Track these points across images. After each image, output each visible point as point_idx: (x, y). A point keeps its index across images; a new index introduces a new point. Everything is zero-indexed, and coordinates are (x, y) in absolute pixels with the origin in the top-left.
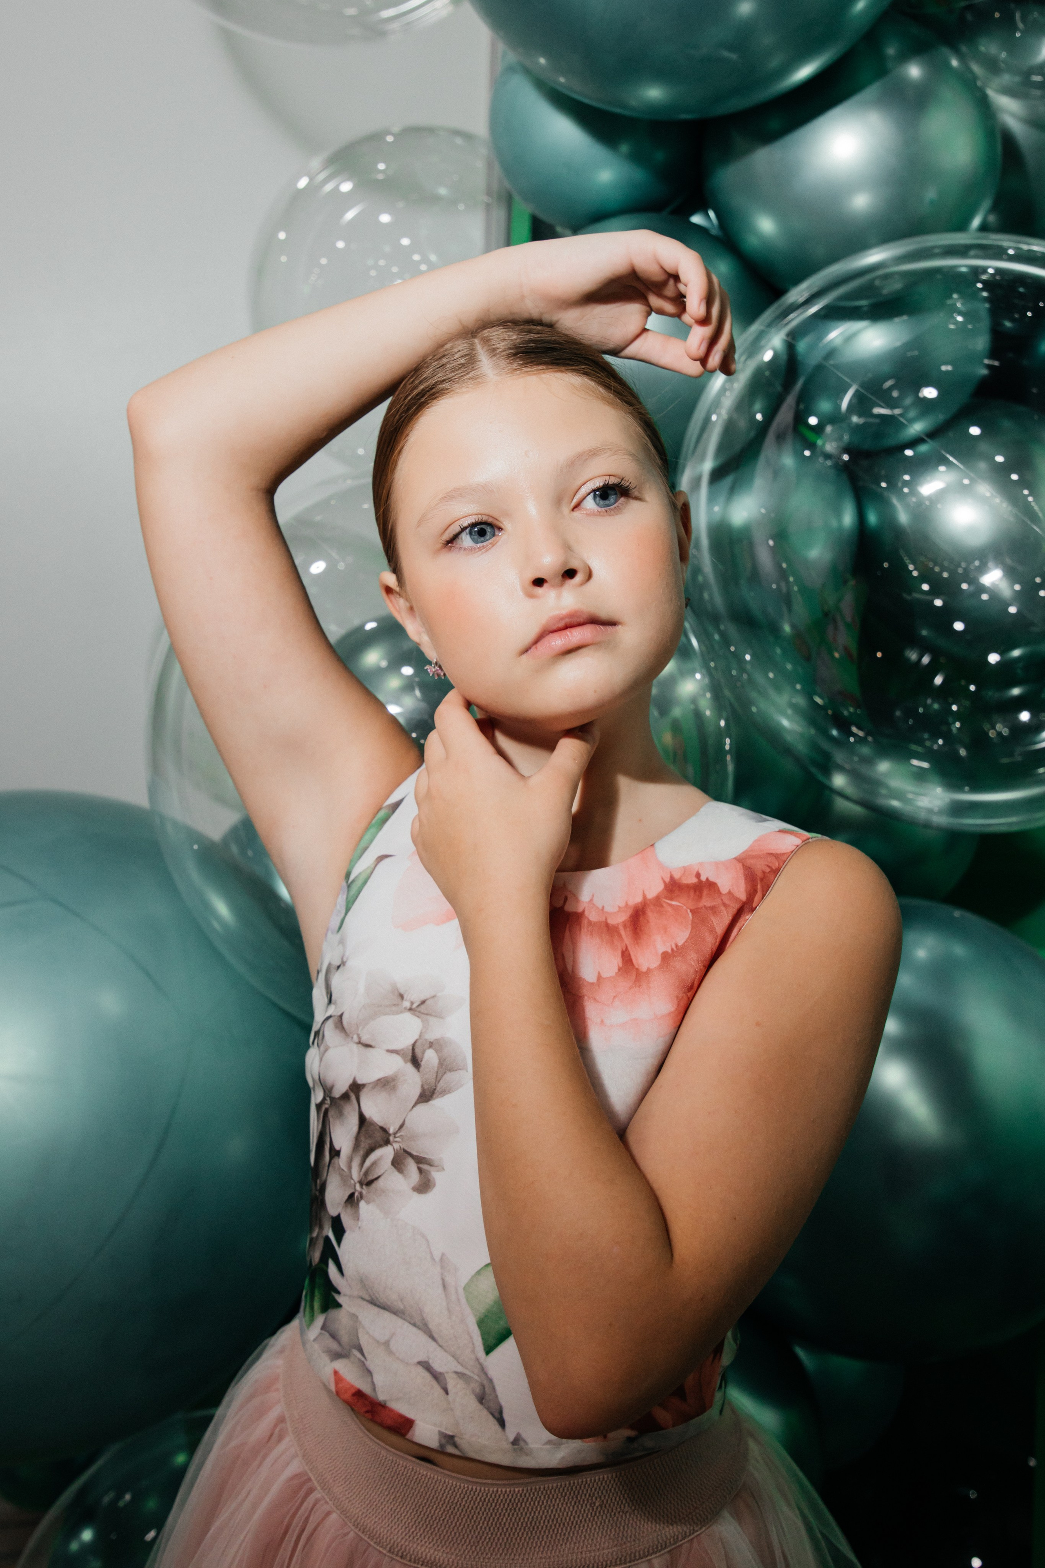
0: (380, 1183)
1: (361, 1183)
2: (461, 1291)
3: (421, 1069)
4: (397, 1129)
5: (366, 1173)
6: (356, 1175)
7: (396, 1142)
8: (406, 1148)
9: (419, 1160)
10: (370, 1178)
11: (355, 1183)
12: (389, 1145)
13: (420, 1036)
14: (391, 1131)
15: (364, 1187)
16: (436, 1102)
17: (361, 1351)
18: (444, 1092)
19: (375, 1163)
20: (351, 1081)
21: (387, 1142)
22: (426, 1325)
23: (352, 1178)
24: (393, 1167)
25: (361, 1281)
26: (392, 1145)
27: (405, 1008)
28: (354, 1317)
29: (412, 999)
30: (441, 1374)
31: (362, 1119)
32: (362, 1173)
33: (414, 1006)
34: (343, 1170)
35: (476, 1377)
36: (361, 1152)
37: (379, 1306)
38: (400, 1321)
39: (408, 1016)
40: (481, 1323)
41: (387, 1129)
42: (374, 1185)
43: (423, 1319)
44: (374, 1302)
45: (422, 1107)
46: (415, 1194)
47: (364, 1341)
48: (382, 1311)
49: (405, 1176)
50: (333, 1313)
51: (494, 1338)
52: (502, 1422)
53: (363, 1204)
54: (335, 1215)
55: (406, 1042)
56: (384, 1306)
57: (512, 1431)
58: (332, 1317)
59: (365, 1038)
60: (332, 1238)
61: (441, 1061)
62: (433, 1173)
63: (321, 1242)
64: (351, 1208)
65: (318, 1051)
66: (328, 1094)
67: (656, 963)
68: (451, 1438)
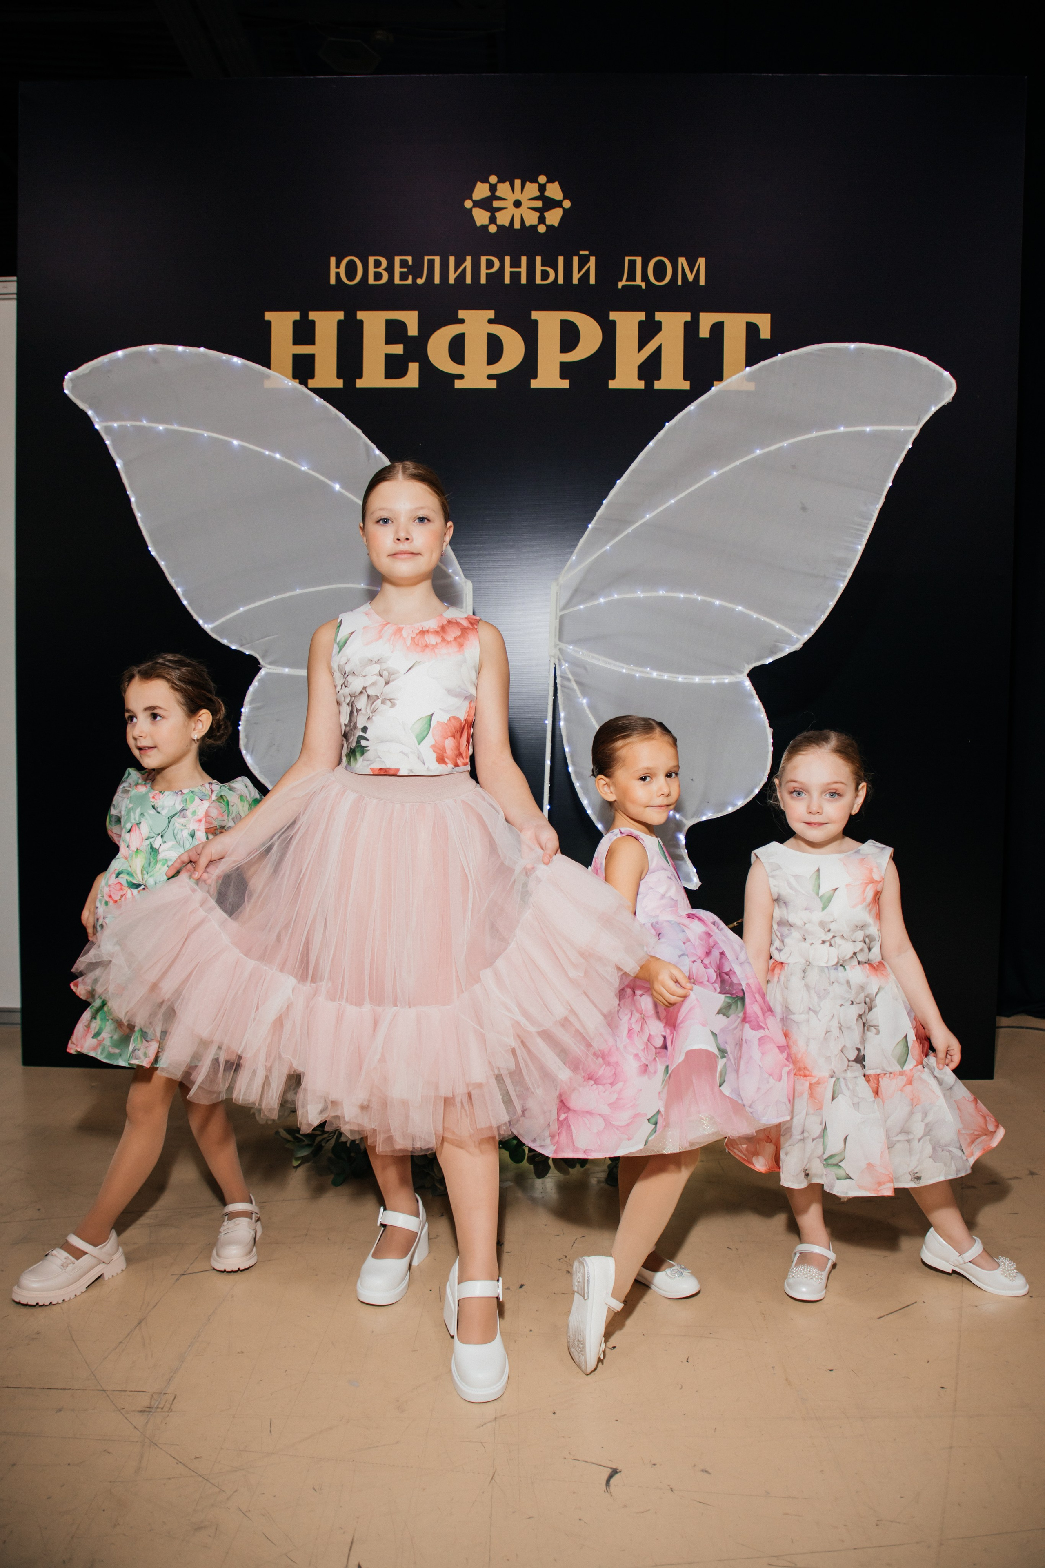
1: (372, 713)
2: (409, 730)
3: (383, 677)
5: (373, 709)
6: (369, 711)
8: (384, 698)
9: (390, 700)
11: (369, 714)
13: (381, 669)
14: (379, 695)
17: (380, 758)
19: (375, 706)
20: (362, 687)
21: (378, 698)
24: (382, 704)
25: (377, 738)
26: (380, 699)
28: (376, 749)
31: (368, 696)
36: (370, 705)
38: (391, 745)
39: (375, 665)
40: (416, 738)
43: (399, 740)
44: (382, 741)
45: (387, 686)
46: (391, 709)
47: (380, 754)
49: (386, 705)
51: (421, 740)
52: (424, 764)
53: (374, 718)
54: (362, 727)
55: (377, 671)
56: (386, 742)
57: (426, 766)
58: (366, 754)
59: (363, 675)
60: (362, 734)
61: (389, 673)
62: (396, 701)
63: (355, 740)
64: (369, 721)
65: (345, 686)
66: (353, 696)
67: (452, 639)
68: (411, 771)
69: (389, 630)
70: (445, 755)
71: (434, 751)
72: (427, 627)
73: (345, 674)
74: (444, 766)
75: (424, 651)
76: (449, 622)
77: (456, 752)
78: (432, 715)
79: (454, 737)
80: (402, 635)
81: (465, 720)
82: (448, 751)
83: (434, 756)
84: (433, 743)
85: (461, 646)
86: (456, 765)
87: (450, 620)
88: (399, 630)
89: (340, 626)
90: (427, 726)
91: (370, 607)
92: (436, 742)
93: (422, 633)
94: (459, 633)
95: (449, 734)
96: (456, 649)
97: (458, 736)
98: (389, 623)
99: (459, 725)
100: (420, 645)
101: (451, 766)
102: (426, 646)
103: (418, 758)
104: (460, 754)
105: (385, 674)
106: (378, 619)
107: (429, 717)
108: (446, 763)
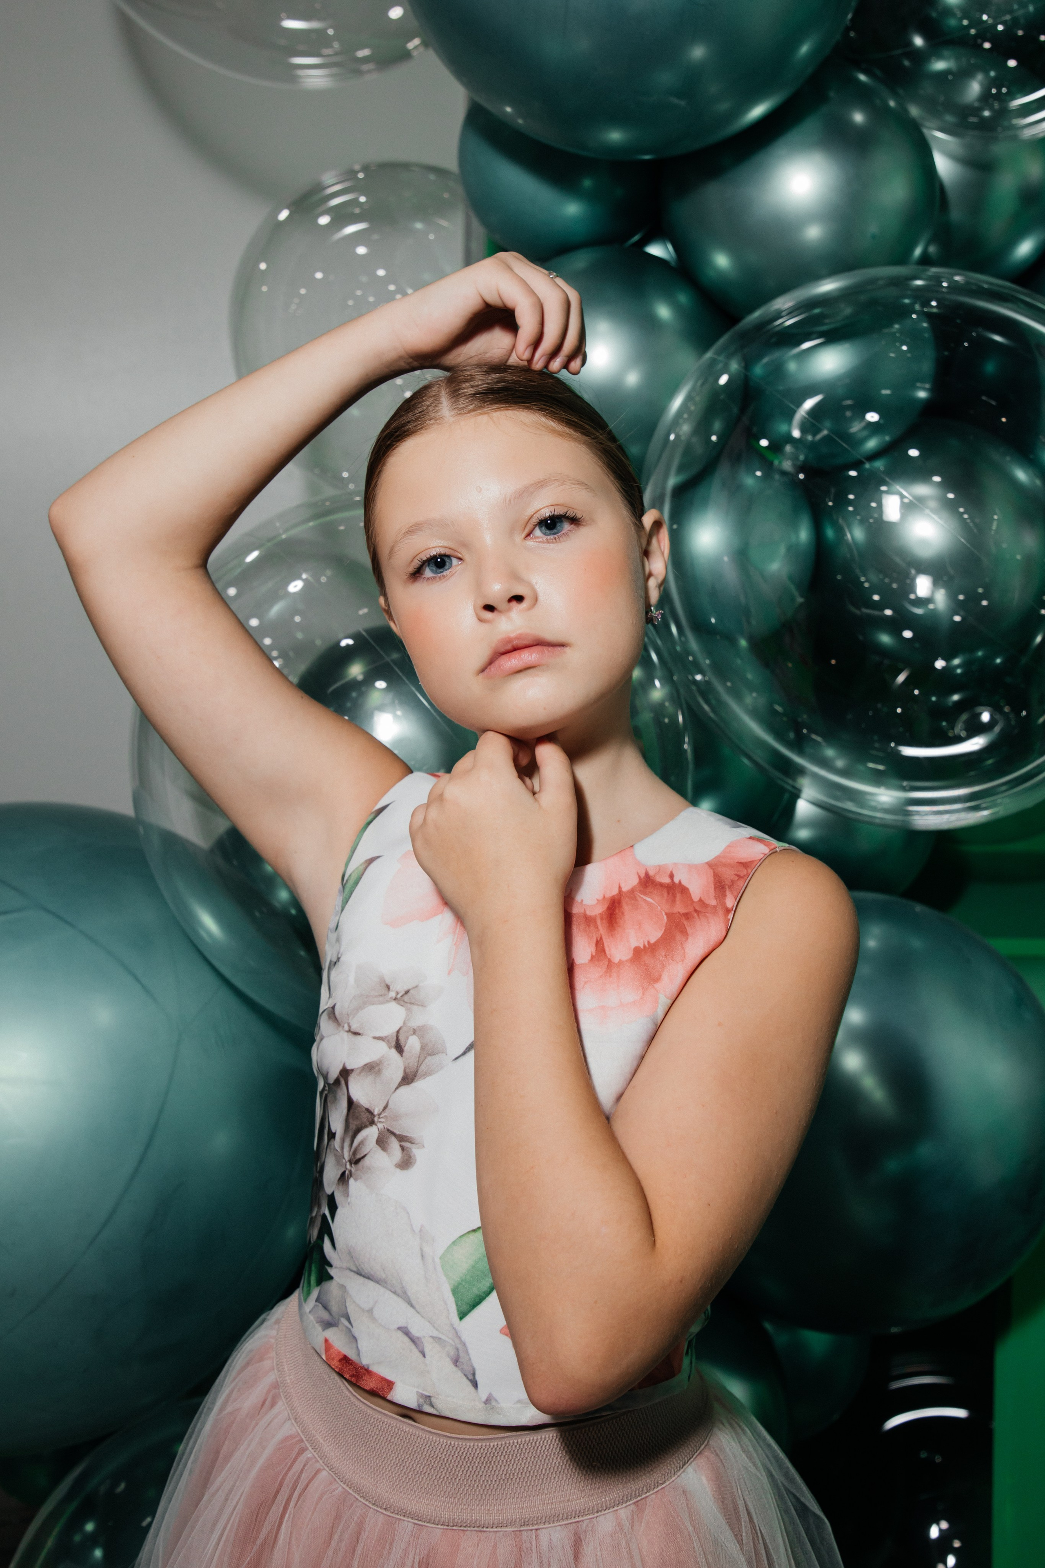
0: (366, 1162)
1: (350, 1162)
2: (437, 1260)
3: (404, 1054)
4: (381, 1110)
5: (355, 1153)
6: (347, 1155)
7: (380, 1122)
8: (389, 1128)
9: (401, 1138)
10: (358, 1156)
11: (346, 1162)
12: (374, 1126)
13: (404, 1023)
14: (376, 1112)
15: (353, 1165)
16: (418, 1085)
17: (348, 1319)
18: (426, 1074)
19: (361, 1143)
20: (341, 1067)
21: (372, 1123)
22: (405, 1293)
23: (344, 1159)
24: (377, 1146)
25: (350, 1253)
26: (376, 1125)
27: (391, 998)
28: (343, 1287)
29: (397, 990)
30: (418, 1338)
31: (350, 1103)
32: (351, 1153)
33: (399, 996)
34: (337, 1151)
35: (451, 1341)
36: (350, 1134)
37: (364, 1276)
38: (382, 1290)
39: (393, 1005)
40: (455, 1291)
41: (372, 1111)
42: (361, 1163)
43: (403, 1287)
44: (359, 1273)
45: (404, 1089)
46: (398, 1170)
47: (351, 1310)
48: (367, 1281)
49: (388, 1154)
50: (326, 1285)
51: (469, 1303)
52: (475, 1385)
53: (352, 1182)
54: (332, 1193)
55: (391, 1029)
56: (368, 1278)
57: (483, 1392)
59: (354, 1028)
60: (328, 1215)
62: (415, 1151)
64: (342, 1186)
68: (428, 1396)
76: (647, 882)
87: (651, 873)
89: (370, 824)
103: (456, 1362)
105: (409, 1044)
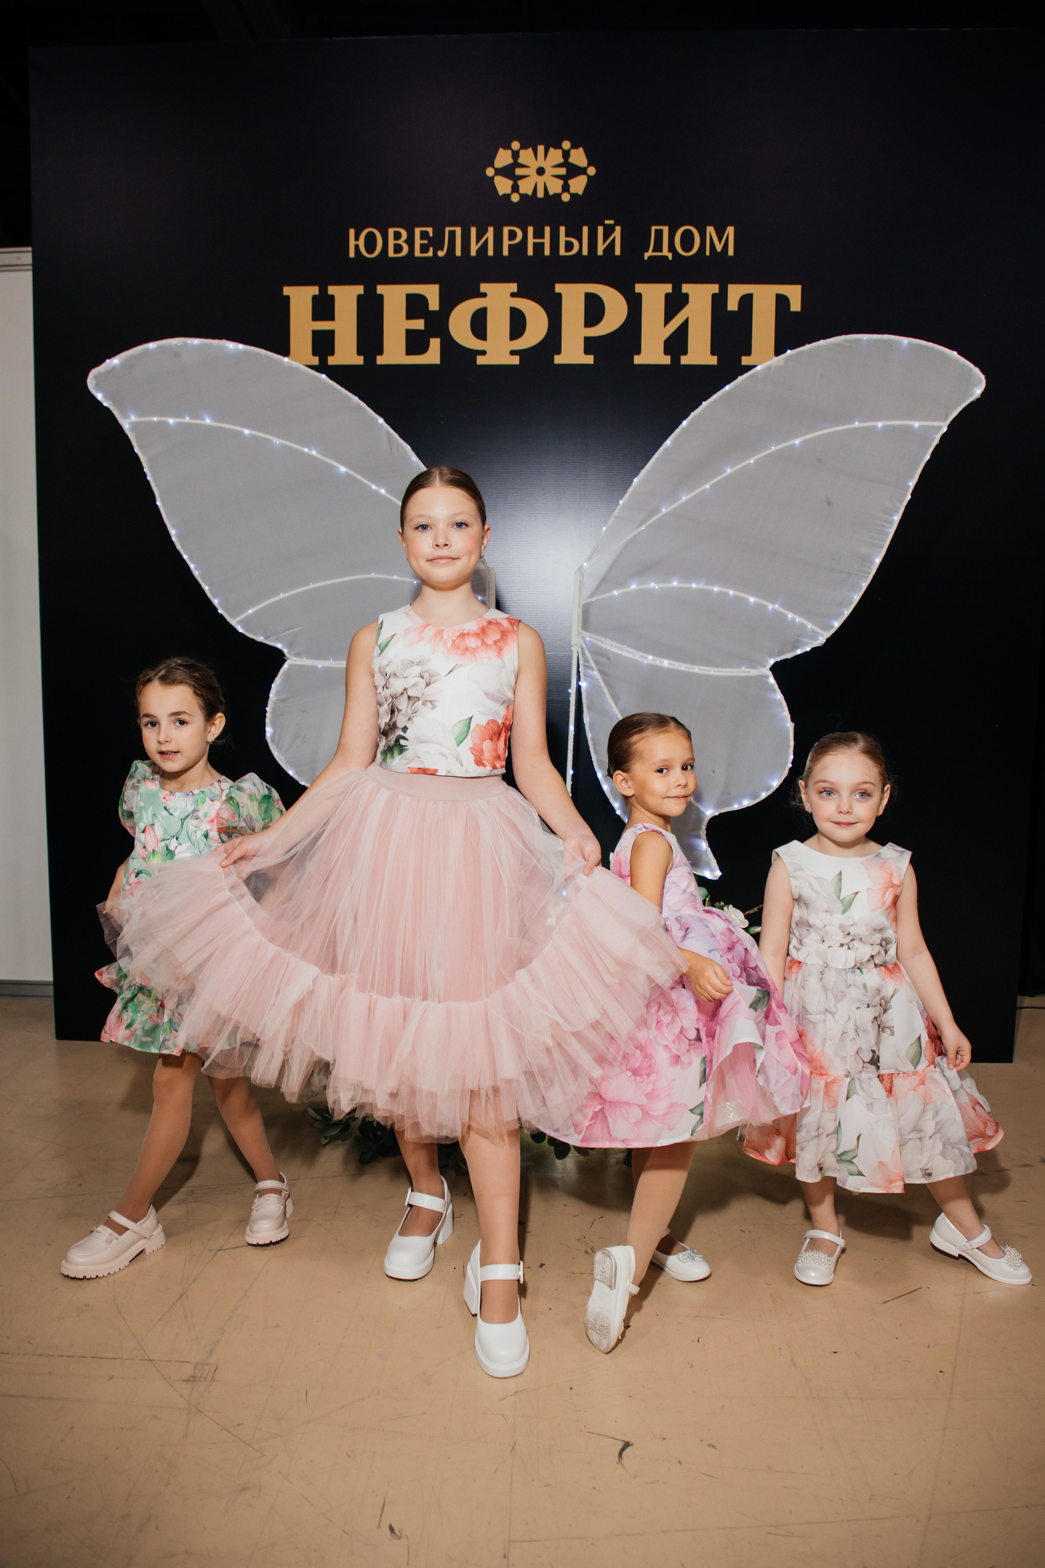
0: (419, 711)
1: (412, 713)
3: (424, 679)
4: (421, 696)
5: (414, 711)
6: (409, 712)
7: (421, 699)
8: (425, 700)
9: (430, 701)
10: (416, 711)
11: (409, 715)
13: (422, 671)
14: (419, 697)
15: (414, 714)
17: (419, 757)
18: (434, 682)
19: (416, 707)
20: (403, 688)
21: (419, 700)
24: (423, 706)
25: (413, 740)
28: (412, 750)
31: (409, 697)
32: (411, 711)
35: (455, 754)
36: (410, 706)
39: (416, 667)
40: (456, 739)
43: (438, 742)
44: (422, 742)
45: (427, 688)
46: (432, 710)
47: (419, 754)
48: (425, 744)
49: (426, 707)
51: (460, 742)
52: (463, 765)
53: (414, 719)
54: (403, 726)
55: (418, 673)
56: (426, 742)
57: (465, 767)
58: (405, 754)
59: (405, 676)
60: (402, 733)
61: (430, 675)
62: (436, 704)
63: (395, 738)
64: (410, 722)
65: (387, 688)
66: (394, 697)
67: (492, 643)
68: (449, 772)
69: (430, 632)
70: (483, 757)
71: (472, 753)
72: (468, 629)
73: (386, 675)
74: (482, 768)
75: (464, 654)
76: (491, 624)
77: (494, 754)
78: (471, 718)
79: (491, 739)
80: (442, 637)
81: (503, 723)
82: (485, 754)
83: (472, 758)
84: (472, 745)
85: (500, 650)
86: (495, 768)
87: (491, 622)
88: (440, 633)
89: (381, 628)
90: (466, 728)
91: (410, 608)
92: (474, 744)
93: (463, 635)
94: (498, 637)
95: (487, 737)
96: (496, 654)
97: (495, 738)
98: (430, 625)
99: (496, 727)
100: (460, 647)
101: (489, 768)
102: (467, 649)
103: (457, 759)
104: (498, 757)
105: (426, 675)
106: (419, 621)
107: (468, 720)
108: (484, 765)
